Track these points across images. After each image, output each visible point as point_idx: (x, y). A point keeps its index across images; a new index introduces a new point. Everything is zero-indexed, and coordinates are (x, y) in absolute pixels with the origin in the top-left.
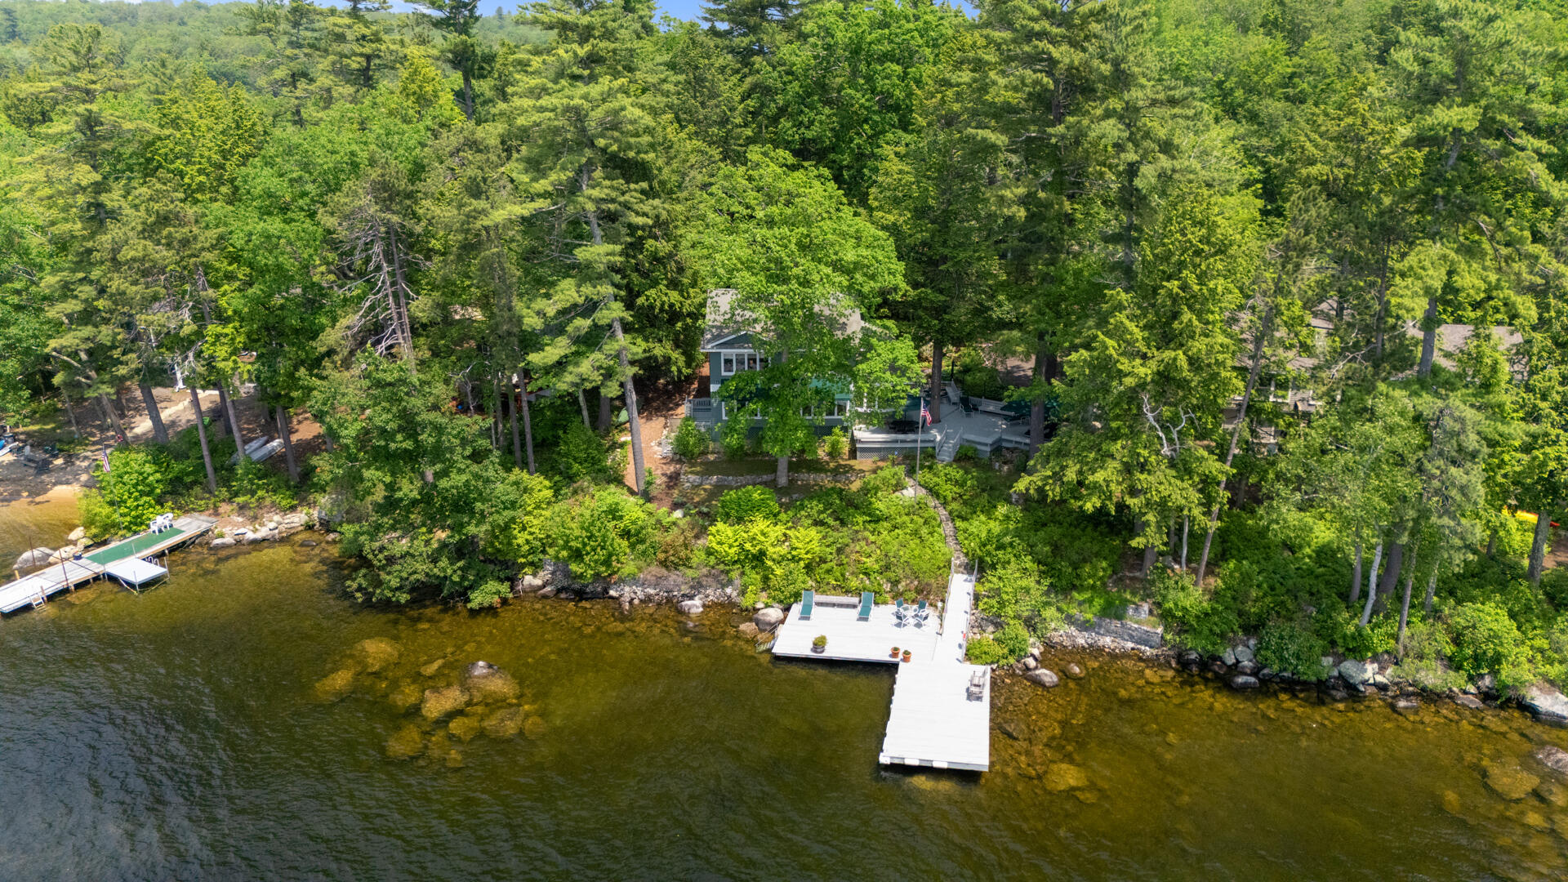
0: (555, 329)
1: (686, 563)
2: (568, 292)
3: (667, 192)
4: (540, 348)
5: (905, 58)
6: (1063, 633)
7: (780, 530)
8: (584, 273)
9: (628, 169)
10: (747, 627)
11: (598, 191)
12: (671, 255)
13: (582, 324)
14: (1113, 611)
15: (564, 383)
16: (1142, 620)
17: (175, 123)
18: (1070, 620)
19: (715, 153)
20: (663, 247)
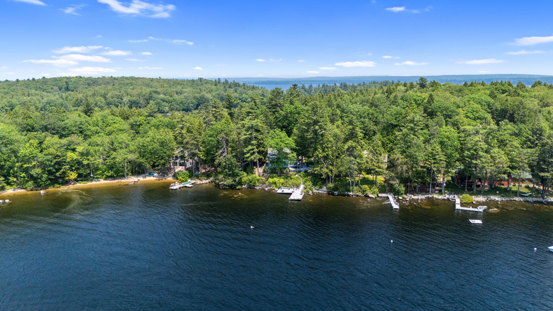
0: (248, 152)
1: (265, 183)
2: (250, 147)
3: (262, 134)
4: (246, 155)
5: (299, 113)
6: (315, 191)
7: (278, 179)
8: (252, 145)
9: (257, 131)
10: (273, 191)
11: (254, 134)
12: (263, 143)
13: (252, 151)
14: (321, 188)
15: (249, 159)
16: (324, 188)
17: (192, 124)
18: (316, 189)
19: (269, 128)
20: (262, 142)
